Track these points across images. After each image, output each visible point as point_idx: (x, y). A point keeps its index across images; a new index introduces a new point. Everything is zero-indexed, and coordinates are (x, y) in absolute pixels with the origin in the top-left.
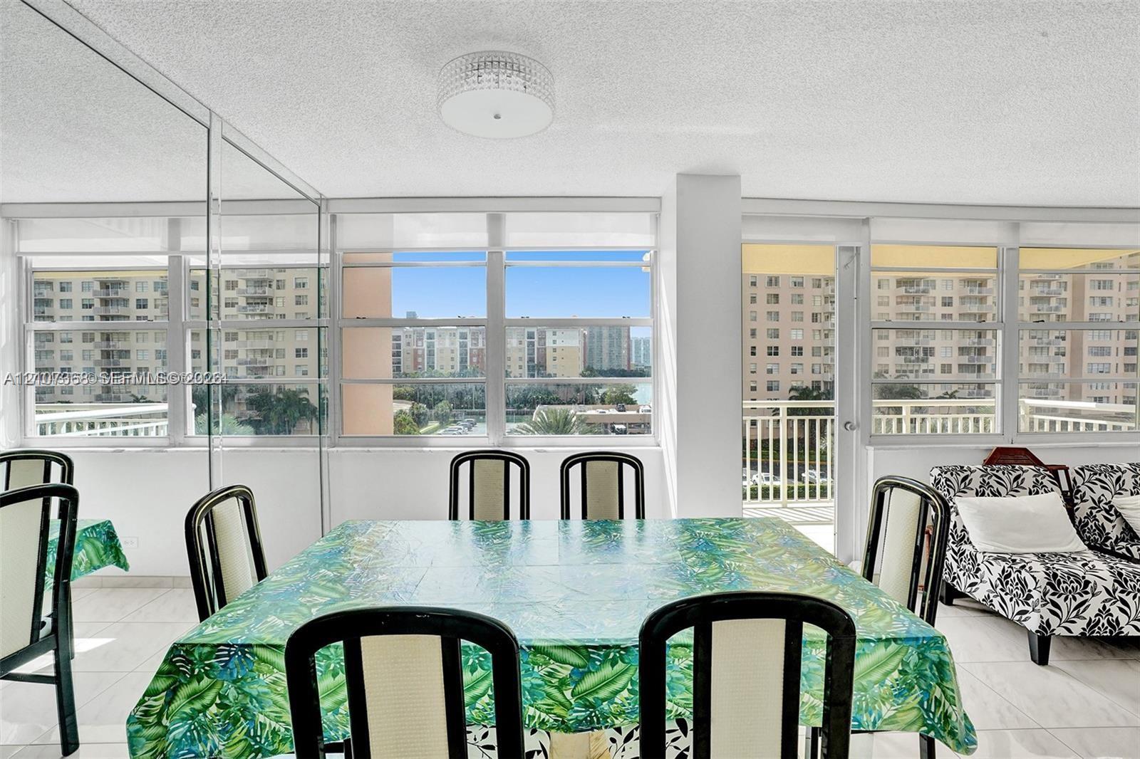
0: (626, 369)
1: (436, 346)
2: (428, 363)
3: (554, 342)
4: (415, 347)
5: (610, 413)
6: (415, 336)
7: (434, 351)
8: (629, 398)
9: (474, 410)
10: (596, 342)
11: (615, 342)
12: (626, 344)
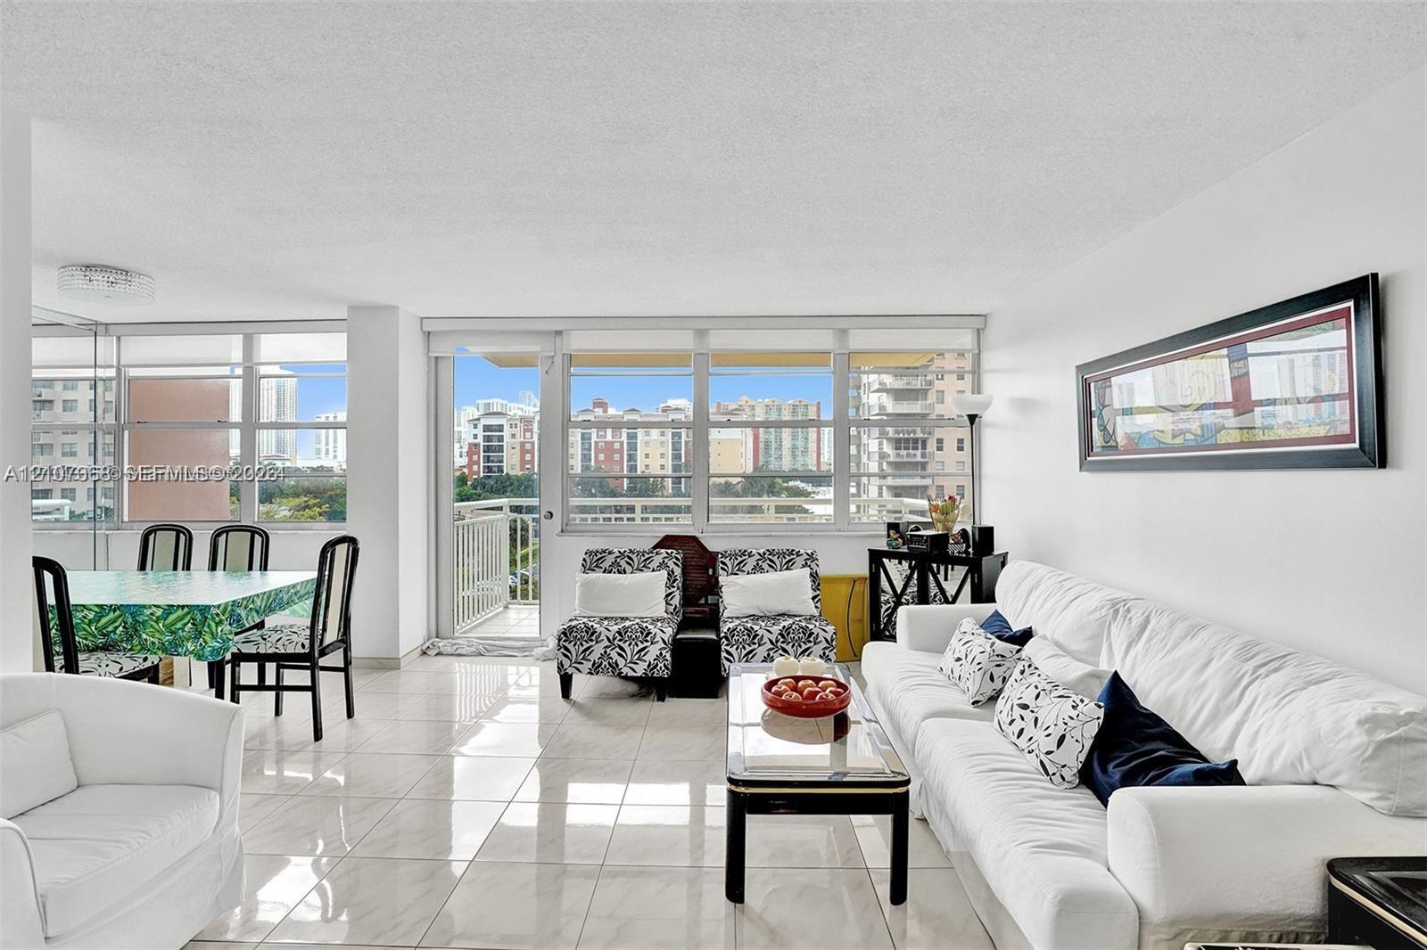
6: (522, 425)
10: (773, 433)
11: (800, 433)
12: (815, 435)
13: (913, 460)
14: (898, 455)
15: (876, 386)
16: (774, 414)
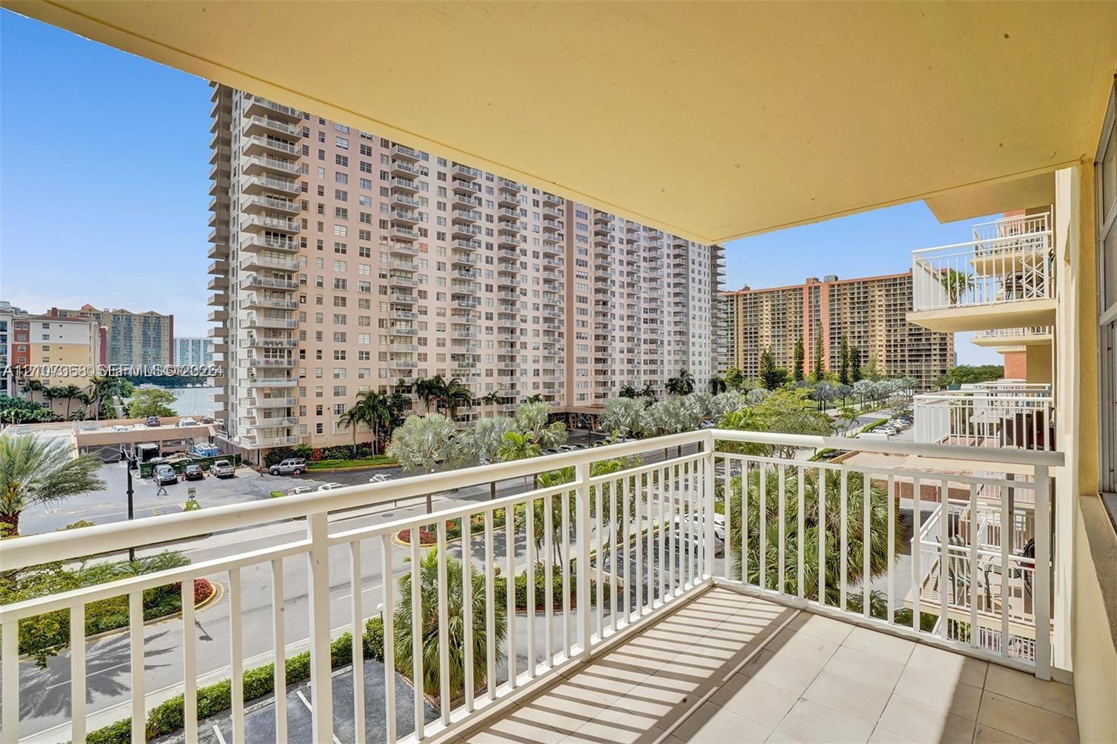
3: (47, 337)
8: (165, 409)
10: (122, 340)
11: (152, 341)
12: (168, 344)
13: (281, 366)
14: (267, 362)
15: (248, 304)
16: (123, 323)
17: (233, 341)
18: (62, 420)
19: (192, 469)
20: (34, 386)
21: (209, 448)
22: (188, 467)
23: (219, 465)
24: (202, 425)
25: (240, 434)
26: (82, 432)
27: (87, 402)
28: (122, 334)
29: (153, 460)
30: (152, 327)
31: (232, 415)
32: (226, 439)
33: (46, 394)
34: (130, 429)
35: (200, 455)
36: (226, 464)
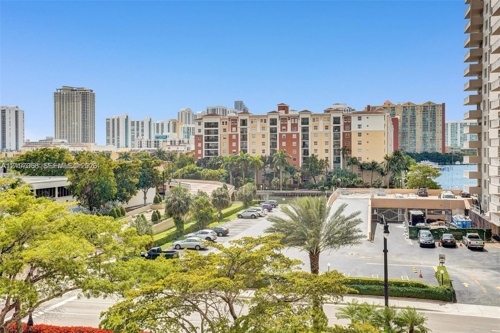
0: (440, 152)
1: (249, 131)
2: (241, 148)
3: (360, 126)
4: (230, 132)
5: (408, 198)
6: (230, 122)
7: (247, 135)
8: (433, 183)
9: (281, 191)
10: (409, 126)
11: (429, 126)
12: (441, 128)
16: (410, 113)
17: (485, 122)
18: (368, 187)
19: (447, 237)
20: (354, 162)
21: (464, 220)
22: (444, 235)
23: (470, 237)
24: (459, 198)
25: (491, 211)
26: (376, 197)
27: (383, 174)
28: (409, 122)
29: (418, 225)
30: (429, 114)
31: (485, 192)
32: (478, 213)
33: (359, 167)
34: (405, 197)
35: (456, 225)
36: (476, 237)
